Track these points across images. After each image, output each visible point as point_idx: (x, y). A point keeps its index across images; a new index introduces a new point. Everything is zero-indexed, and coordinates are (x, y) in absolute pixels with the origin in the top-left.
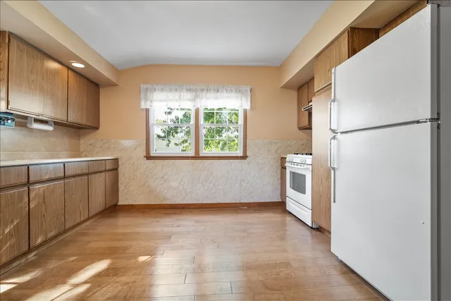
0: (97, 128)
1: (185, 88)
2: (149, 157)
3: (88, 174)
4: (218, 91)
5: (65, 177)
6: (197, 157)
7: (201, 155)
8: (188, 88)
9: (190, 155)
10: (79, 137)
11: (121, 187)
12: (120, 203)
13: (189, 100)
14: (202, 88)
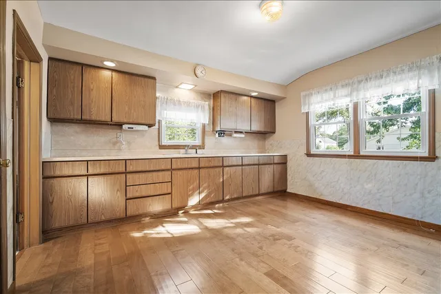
0: (274, 133)
1: (340, 84)
2: (309, 155)
3: (259, 165)
4: (382, 77)
5: (242, 165)
6: (357, 156)
7: (362, 153)
8: (344, 83)
9: (347, 154)
10: (265, 139)
11: (289, 178)
12: (288, 190)
13: (346, 96)
14: (360, 79)
